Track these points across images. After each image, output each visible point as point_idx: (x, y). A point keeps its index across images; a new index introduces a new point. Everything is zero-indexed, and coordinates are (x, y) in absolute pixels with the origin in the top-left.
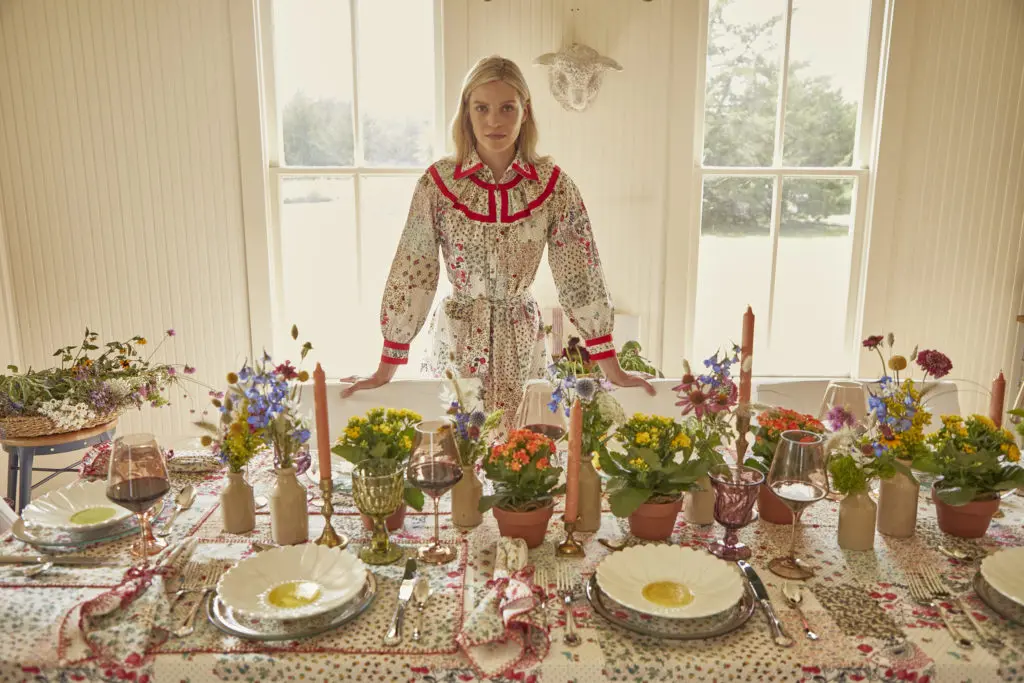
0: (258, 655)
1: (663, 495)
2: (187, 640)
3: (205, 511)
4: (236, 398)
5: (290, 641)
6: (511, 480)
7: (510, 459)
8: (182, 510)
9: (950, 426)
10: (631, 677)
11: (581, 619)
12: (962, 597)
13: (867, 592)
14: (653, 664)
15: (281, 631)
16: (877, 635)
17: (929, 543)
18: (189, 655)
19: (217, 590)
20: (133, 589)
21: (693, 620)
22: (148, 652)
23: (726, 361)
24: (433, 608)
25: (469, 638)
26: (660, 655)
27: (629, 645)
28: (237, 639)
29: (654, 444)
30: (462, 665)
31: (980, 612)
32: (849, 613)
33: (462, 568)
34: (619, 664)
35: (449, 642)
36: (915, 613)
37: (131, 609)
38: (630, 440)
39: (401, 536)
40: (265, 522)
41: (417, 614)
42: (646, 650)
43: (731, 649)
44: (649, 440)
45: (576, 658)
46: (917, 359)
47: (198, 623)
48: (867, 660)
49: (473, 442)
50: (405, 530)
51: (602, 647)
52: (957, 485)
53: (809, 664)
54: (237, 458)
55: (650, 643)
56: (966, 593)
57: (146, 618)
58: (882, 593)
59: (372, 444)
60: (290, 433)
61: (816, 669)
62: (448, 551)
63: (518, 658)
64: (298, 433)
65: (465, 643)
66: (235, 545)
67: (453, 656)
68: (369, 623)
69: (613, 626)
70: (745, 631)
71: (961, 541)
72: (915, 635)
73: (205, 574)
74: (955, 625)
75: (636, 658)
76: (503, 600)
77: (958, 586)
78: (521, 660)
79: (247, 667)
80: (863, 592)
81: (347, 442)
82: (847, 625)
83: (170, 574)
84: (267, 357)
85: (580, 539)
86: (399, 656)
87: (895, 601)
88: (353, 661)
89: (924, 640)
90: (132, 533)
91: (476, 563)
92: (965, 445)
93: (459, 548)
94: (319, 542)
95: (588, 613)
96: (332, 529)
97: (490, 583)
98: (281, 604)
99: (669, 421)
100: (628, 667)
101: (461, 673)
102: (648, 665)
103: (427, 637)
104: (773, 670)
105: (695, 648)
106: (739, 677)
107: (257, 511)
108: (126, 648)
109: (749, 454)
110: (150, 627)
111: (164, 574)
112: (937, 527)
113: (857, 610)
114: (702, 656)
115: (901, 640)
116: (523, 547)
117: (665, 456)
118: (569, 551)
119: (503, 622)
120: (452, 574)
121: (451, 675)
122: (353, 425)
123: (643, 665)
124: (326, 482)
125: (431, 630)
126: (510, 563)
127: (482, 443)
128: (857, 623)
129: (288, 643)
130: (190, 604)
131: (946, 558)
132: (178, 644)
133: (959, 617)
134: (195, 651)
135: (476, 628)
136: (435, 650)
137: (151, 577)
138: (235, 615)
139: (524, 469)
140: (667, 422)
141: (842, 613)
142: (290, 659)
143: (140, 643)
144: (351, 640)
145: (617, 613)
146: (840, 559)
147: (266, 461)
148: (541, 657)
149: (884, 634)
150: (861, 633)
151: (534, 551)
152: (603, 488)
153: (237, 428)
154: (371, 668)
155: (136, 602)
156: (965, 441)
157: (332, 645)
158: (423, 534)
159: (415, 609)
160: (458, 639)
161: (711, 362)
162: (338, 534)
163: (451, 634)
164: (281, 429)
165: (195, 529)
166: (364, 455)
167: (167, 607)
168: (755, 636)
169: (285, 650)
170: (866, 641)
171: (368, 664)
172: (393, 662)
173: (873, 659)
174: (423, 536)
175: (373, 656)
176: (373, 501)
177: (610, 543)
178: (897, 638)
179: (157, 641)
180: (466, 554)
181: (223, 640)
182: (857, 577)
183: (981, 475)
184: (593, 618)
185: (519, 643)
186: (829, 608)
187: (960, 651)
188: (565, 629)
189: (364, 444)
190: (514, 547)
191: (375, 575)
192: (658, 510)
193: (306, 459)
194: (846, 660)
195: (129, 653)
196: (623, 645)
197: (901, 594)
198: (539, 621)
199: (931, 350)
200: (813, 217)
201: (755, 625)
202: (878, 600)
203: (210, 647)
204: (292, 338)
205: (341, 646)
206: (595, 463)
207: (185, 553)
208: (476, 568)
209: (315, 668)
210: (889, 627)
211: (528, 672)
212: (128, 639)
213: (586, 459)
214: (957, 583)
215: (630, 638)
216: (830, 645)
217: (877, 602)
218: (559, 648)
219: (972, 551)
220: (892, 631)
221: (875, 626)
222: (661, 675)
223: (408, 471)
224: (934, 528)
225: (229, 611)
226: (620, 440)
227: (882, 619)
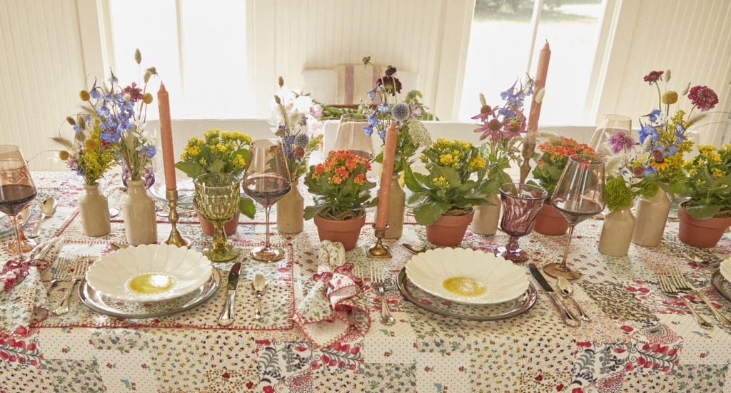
0: (126, 329)
1: (458, 209)
2: (65, 318)
3: (66, 219)
4: (88, 118)
5: (151, 319)
6: (329, 194)
7: (332, 174)
8: (46, 218)
9: (705, 154)
10: (437, 349)
11: (393, 305)
12: (701, 291)
13: (625, 287)
14: (456, 339)
15: (144, 311)
16: (636, 319)
17: (672, 251)
18: (68, 329)
19: (86, 278)
20: (14, 277)
21: (486, 306)
22: (32, 326)
23: (521, 92)
24: (268, 295)
25: (303, 318)
26: (461, 332)
27: (434, 324)
28: (107, 317)
29: (456, 164)
30: (298, 338)
31: (716, 302)
32: (612, 303)
33: (290, 265)
34: (428, 339)
35: (285, 321)
36: (664, 303)
37: (14, 293)
38: (433, 161)
39: (235, 240)
40: (119, 228)
41: (256, 300)
42: (450, 329)
43: (519, 328)
44: (452, 160)
45: (392, 334)
46: (689, 93)
47: (71, 304)
48: (629, 337)
49: (297, 161)
50: (238, 235)
51: (413, 326)
52: (703, 204)
53: (583, 340)
54: (92, 172)
55: (452, 324)
56: (704, 289)
57: (28, 299)
58: (637, 288)
59: (209, 162)
60: (138, 149)
61: (588, 344)
62: (277, 252)
63: (344, 334)
64: (146, 149)
65: (300, 321)
66: (96, 246)
67: (289, 332)
68: (216, 306)
69: (421, 310)
70: (528, 315)
71: (698, 249)
72: (666, 319)
73: (73, 268)
74: (697, 312)
75: (441, 335)
76: (329, 289)
77: (698, 283)
78: (347, 335)
79: (118, 339)
80: (621, 287)
81: (188, 159)
82: (611, 311)
83: (43, 266)
84: (114, 79)
85: (386, 244)
86: (244, 332)
87: (648, 294)
88: (207, 335)
89: (673, 323)
90: (7, 235)
91: (301, 261)
92: (717, 170)
93: (285, 250)
94: (167, 243)
95: (399, 301)
96: (178, 233)
97: (316, 277)
98: (141, 291)
99: (468, 145)
100: (435, 342)
101: (297, 345)
102: (451, 340)
103: (266, 318)
104: (553, 344)
105: (489, 327)
106: (525, 350)
107: (111, 219)
108: (14, 323)
109: (530, 177)
110: (32, 306)
111: (38, 266)
112: (677, 239)
113: (618, 300)
114: (496, 333)
115: (655, 323)
116: (342, 249)
117: (464, 175)
118: (377, 253)
119: (331, 306)
120: (282, 270)
121: (289, 347)
122: (193, 144)
123: (447, 340)
124: (171, 192)
125: (269, 312)
126: (332, 260)
127: (304, 163)
128: (619, 310)
129: (150, 320)
130: (63, 290)
131: (686, 262)
132: (57, 321)
133: (700, 306)
134: (72, 326)
135: (308, 310)
136: (275, 327)
137: (28, 269)
138: (104, 298)
139: (344, 183)
140: (467, 146)
141: (606, 302)
142: (154, 333)
143: (25, 319)
144: (203, 319)
145: (422, 300)
146: (601, 262)
147: (113, 180)
148: (363, 333)
149: (641, 318)
150: (622, 317)
151: (349, 252)
152: (406, 203)
153: (91, 144)
154: (221, 341)
155: (18, 287)
156: (717, 166)
157: (187, 322)
158: (254, 240)
159: (254, 296)
160: (294, 318)
161: (508, 94)
162: (183, 238)
163: (286, 315)
164: (130, 145)
165: (59, 233)
166: (203, 170)
167: (44, 292)
168: (537, 319)
169: (148, 326)
170: (627, 323)
171: (219, 337)
172: (241, 336)
173: (634, 336)
174: (254, 241)
175: (223, 331)
176: (213, 208)
177: (413, 248)
178: (652, 322)
179: (39, 317)
180: (292, 255)
181: (95, 317)
182: (616, 276)
183: (724, 196)
184: (403, 304)
185: (345, 322)
186: (595, 299)
187: (702, 331)
188: (381, 312)
189: (203, 161)
190: (335, 248)
191: (217, 269)
192: (452, 221)
193: (150, 177)
194: (612, 336)
195: (17, 326)
196: (430, 325)
197: (653, 289)
198: (362, 304)
199: (702, 86)
200: (548, 5)
201: (537, 311)
202: (634, 293)
203: (85, 323)
204: (135, 62)
205: (195, 324)
206: (401, 181)
207: (54, 250)
208: (301, 266)
209: (175, 340)
210: (645, 313)
211: (352, 345)
212: (14, 315)
213: (394, 177)
214: (696, 281)
215: (435, 319)
216: (599, 325)
217: (634, 295)
218: (377, 325)
219: (707, 257)
220: (648, 317)
221: (633, 312)
222: (462, 348)
223: (243, 183)
224: (675, 240)
225: (98, 294)
226: (424, 161)
227: (638, 307)
